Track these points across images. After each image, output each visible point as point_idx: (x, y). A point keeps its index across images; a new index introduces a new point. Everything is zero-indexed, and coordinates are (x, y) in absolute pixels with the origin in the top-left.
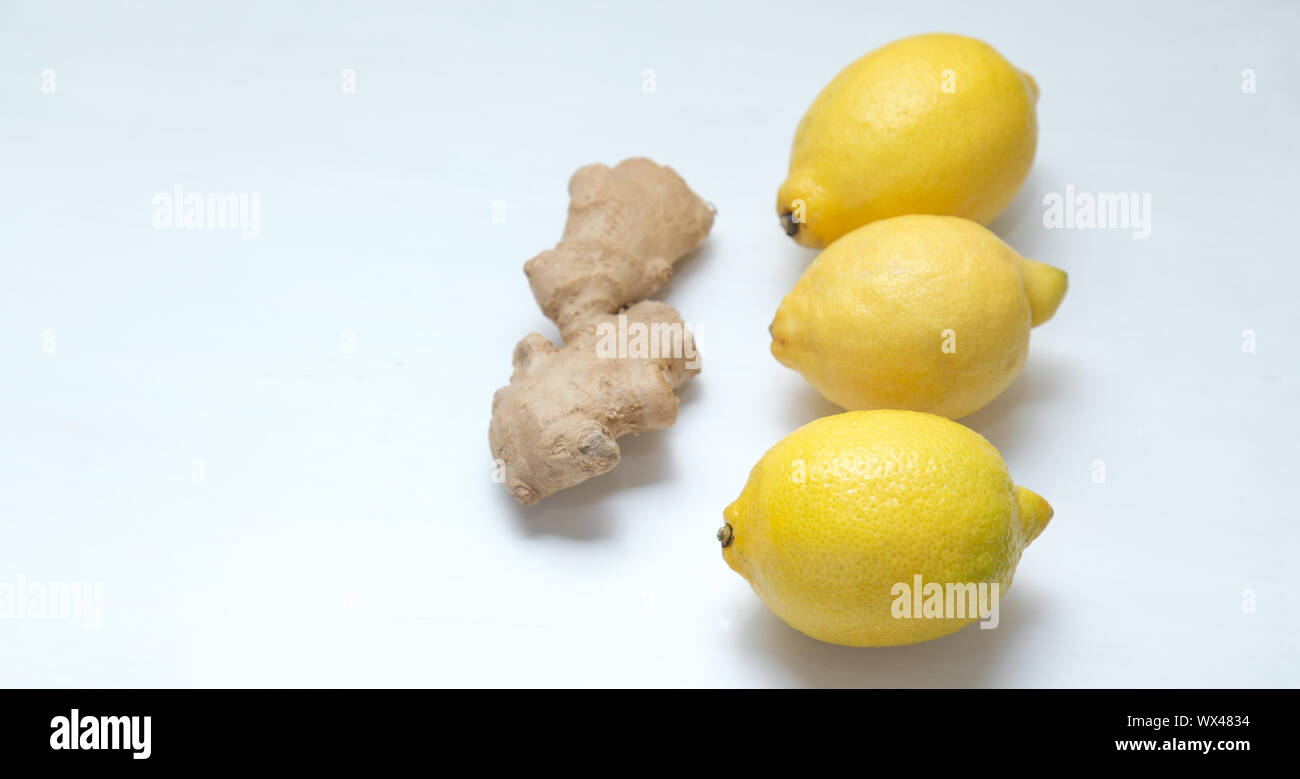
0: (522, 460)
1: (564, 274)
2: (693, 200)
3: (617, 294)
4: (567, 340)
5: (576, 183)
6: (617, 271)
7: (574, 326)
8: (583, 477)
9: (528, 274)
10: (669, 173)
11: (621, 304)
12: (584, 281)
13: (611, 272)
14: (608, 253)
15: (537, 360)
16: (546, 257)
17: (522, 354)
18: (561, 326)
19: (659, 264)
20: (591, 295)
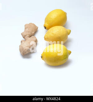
0: (22, 51)
1: (25, 34)
2: (36, 26)
4: (26, 40)
6: (30, 33)
7: (26, 39)
8: (28, 52)
9: (21, 34)
10: (34, 24)
11: (30, 36)
12: (27, 35)
13: (29, 34)
14: (29, 32)
16: (23, 33)
17: (22, 42)
18: (25, 39)
19: (33, 32)
20: (27, 36)
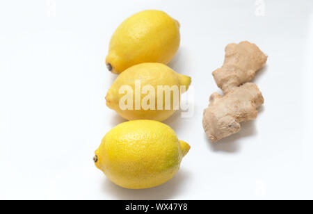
0: (212, 130)
1: (224, 75)
2: (261, 53)
3: (239, 80)
4: (225, 94)
5: (227, 48)
6: (239, 74)
7: (227, 90)
8: (230, 134)
9: (213, 75)
10: (254, 45)
11: (240, 84)
12: (230, 77)
13: (237, 74)
14: (236, 69)
15: (216, 100)
16: (218, 70)
17: (212, 98)
18: (223, 90)
19: (251, 72)
20: (232, 81)
